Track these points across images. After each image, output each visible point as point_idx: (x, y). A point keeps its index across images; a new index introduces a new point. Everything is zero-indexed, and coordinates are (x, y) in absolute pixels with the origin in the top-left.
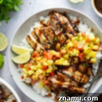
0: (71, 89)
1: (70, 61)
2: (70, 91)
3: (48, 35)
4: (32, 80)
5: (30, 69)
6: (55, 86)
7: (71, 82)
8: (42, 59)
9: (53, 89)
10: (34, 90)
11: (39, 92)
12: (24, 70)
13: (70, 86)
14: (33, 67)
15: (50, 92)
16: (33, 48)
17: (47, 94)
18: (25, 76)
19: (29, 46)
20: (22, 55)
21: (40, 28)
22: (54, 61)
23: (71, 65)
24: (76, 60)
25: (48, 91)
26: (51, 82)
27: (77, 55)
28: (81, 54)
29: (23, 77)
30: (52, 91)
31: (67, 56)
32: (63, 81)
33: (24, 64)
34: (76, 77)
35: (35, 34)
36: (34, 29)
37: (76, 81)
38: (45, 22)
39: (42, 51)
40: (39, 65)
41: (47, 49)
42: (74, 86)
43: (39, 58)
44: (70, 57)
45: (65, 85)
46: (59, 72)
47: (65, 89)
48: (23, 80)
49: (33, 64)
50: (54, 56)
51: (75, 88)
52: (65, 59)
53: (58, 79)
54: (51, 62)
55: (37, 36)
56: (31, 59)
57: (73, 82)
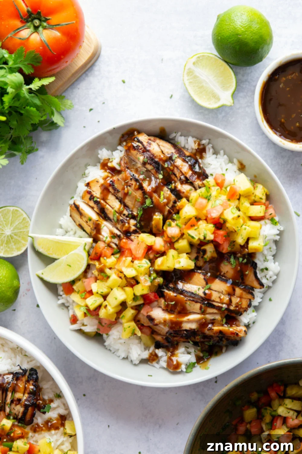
0: (206, 332)
1: (194, 255)
2: (205, 336)
3: (126, 194)
4: (100, 322)
5: (91, 293)
6: (165, 329)
7: (203, 312)
8: (118, 259)
9: (159, 338)
10: (107, 349)
11: (123, 355)
12: (75, 297)
13: (203, 324)
14: (95, 287)
15: (152, 349)
16: (90, 236)
17: (146, 355)
18: (79, 313)
19: (80, 232)
20: (63, 259)
21: (101, 181)
22: (152, 262)
23: (197, 267)
24: (210, 249)
25: (147, 348)
26: (151, 319)
27: (210, 237)
28: (221, 232)
29: (74, 320)
30: (158, 346)
31: (183, 244)
32: (184, 312)
33: (73, 282)
34: (215, 296)
35: (92, 198)
36: (88, 185)
37: (219, 308)
38: (115, 164)
39: (116, 241)
40: (114, 277)
41: (127, 233)
42: (213, 322)
43: (110, 261)
44: (191, 245)
45: (189, 321)
46: (168, 289)
47: (192, 333)
48: (76, 327)
49: (96, 279)
50: (150, 248)
51: (216, 328)
52: (180, 252)
53: (168, 309)
54: (145, 264)
55: (97, 203)
56: (89, 267)
57: (210, 310)
